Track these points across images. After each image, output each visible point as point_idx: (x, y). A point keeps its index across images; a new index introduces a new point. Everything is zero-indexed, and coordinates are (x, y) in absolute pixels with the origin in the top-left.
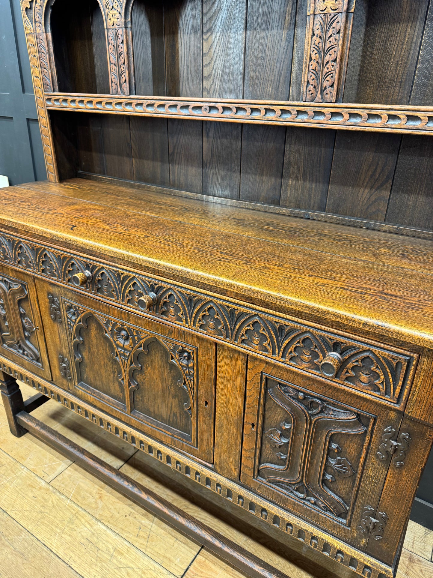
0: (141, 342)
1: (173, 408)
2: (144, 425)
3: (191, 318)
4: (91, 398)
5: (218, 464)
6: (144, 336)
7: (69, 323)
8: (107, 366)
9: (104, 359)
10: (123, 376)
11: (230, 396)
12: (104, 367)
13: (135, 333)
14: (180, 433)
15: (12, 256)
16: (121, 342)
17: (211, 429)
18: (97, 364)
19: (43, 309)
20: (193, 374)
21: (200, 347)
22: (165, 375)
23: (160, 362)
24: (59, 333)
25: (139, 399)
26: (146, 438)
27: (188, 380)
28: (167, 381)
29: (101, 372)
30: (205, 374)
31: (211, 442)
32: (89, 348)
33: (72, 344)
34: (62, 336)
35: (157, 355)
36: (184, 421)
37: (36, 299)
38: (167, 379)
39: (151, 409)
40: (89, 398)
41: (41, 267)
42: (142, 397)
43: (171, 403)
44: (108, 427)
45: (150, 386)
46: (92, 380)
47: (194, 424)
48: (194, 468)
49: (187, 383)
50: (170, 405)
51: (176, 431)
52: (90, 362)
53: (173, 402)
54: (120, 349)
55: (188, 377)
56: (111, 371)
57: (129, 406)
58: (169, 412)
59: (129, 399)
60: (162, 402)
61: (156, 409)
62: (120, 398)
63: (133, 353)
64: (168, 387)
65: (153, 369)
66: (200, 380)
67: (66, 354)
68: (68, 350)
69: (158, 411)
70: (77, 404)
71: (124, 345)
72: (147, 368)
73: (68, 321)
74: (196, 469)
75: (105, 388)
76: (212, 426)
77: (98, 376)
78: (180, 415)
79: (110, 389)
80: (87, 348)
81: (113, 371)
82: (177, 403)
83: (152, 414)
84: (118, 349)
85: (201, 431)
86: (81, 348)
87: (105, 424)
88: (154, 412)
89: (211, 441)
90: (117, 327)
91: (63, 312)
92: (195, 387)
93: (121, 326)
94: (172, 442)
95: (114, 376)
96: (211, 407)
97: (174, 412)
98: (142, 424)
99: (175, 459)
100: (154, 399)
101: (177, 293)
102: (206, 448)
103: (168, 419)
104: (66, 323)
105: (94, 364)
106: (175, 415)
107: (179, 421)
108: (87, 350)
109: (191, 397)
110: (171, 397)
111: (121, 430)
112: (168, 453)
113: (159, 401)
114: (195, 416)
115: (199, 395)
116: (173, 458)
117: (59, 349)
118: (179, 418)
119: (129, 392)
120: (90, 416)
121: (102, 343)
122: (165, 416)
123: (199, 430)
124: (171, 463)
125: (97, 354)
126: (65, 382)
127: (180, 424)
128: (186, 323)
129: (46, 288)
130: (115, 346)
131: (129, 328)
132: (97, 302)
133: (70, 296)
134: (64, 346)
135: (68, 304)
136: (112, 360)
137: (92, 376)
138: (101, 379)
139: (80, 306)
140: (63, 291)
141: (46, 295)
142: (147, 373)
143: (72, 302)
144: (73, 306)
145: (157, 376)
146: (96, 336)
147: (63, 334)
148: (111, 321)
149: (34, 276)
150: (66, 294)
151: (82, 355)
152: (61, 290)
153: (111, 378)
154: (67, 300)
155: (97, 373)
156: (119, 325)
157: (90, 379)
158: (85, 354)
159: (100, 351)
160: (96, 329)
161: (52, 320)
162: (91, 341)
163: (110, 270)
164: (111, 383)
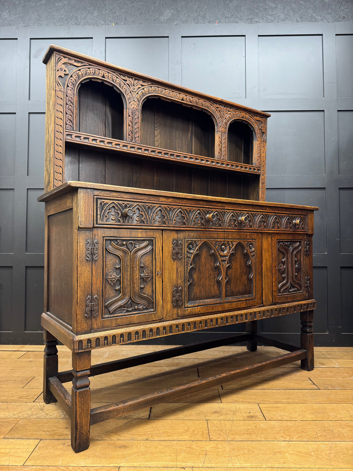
0: (233, 247)
1: (245, 282)
4: (197, 310)
6: (235, 243)
7: (188, 255)
8: (210, 276)
9: (209, 271)
11: (267, 257)
12: (209, 277)
13: (230, 244)
14: (248, 296)
15: (149, 219)
18: (204, 278)
20: (254, 254)
21: (257, 239)
22: (242, 263)
23: (240, 256)
24: (177, 268)
25: (229, 288)
29: (205, 283)
30: (259, 252)
31: (261, 290)
32: (199, 269)
33: (188, 271)
34: (180, 270)
35: (239, 252)
37: (161, 248)
38: (242, 265)
41: (175, 220)
42: (230, 285)
45: (234, 275)
46: (198, 294)
49: (252, 261)
51: (246, 296)
52: (199, 280)
55: (252, 258)
58: (243, 286)
59: (225, 291)
60: (240, 281)
61: (237, 288)
62: (217, 295)
63: (229, 257)
64: (242, 270)
65: (236, 262)
66: (257, 256)
67: (181, 284)
68: (183, 279)
71: (224, 254)
72: (234, 264)
76: (261, 280)
78: (248, 284)
79: (211, 293)
80: (197, 270)
82: (247, 277)
84: (221, 258)
86: (193, 272)
88: (236, 291)
90: (221, 244)
91: (184, 249)
92: (255, 262)
94: (245, 304)
95: (215, 280)
98: (231, 304)
99: (250, 313)
100: (236, 282)
104: (186, 256)
105: (201, 280)
107: (247, 289)
108: (197, 272)
109: (253, 268)
110: (244, 275)
111: (220, 318)
112: (246, 312)
116: (248, 313)
117: (175, 282)
118: (247, 287)
119: (225, 285)
120: (198, 325)
121: (208, 261)
122: (241, 290)
123: (256, 287)
125: (205, 271)
126: (175, 310)
129: (172, 237)
130: (219, 257)
131: (228, 242)
132: (211, 233)
133: (192, 235)
134: (181, 277)
135: (190, 242)
136: (214, 269)
137: (198, 291)
138: (205, 289)
139: (199, 240)
140: (187, 234)
141: (171, 242)
142: (233, 267)
143: (193, 239)
144: (193, 242)
145: (238, 266)
146: (205, 257)
147: (181, 268)
148: (218, 241)
149: (162, 230)
150: (189, 235)
151: (193, 277)
152: (186, 233)
153: (212, 284)
154: (190, 239)
155: (203, 285)
156: (223, 242)
157: (197, 295)
158: (195, 276)
159: (207, 267)
160: (206, 252)
161: (172, 261)
162: (201, 263)
163: (220, 212)
164: (212, 288)
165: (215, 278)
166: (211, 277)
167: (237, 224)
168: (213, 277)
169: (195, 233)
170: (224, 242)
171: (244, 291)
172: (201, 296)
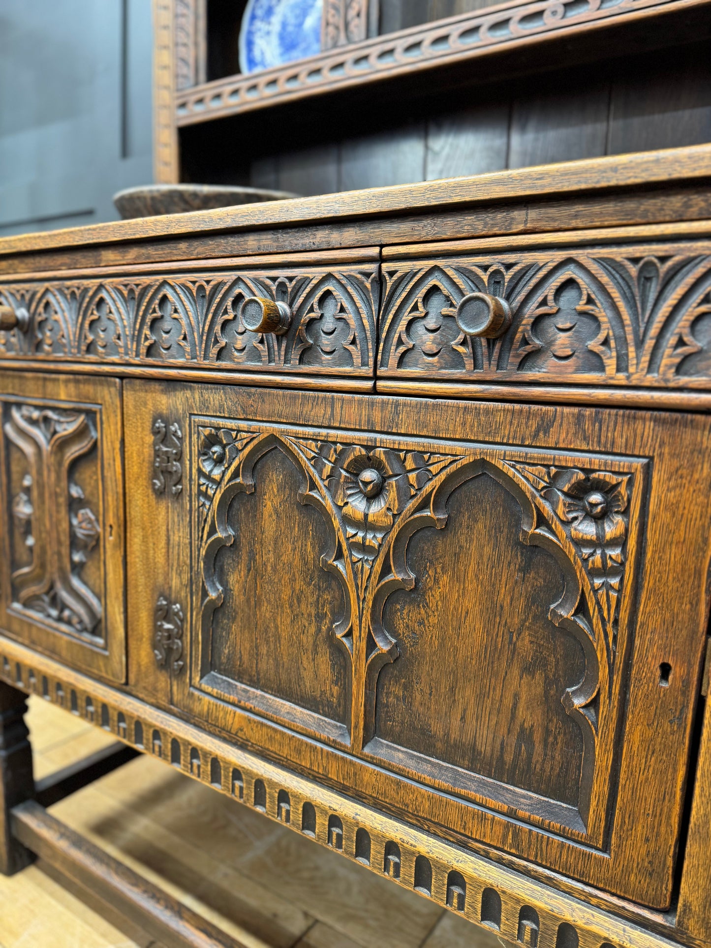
0: (428, 487)
1: (522, 712)
2: (405, 786)
3: (640, 343)
4: (234, 717)
5: (696, 907)
6: (442, 465)
7: (203, 488)
8: (299, 602)
9: (293, 580)
10: (354, 619)
12: (291, 606)
13: (410, 464)
14: (540, 802)
15: (75, 335)
16: (357, 506)
17: (675, 771)
18: (269, 602)
19: (133, 468)
20: (623, 564)
21: (661, 455)
22: (503, 596)
23: (487, 550)
24: (168, 530)
25: (397, 697)
26: (407, 834)
27: (595, 591)
28: (506, 615)
29: (276, 627)
30: (673, 554)
31: (669, 824)
32: (252, 557)
33: (203, 552)
34: (175, 539)
35: (480, 525)
36: (558, 757)
37: (118, 445)
38: (506, 608)
39: (437, 728)
40: (230, 718)
41: (146, 339)
42: (405, 687)
43: (516, 696)
44: (280, 808)
45: (442, 645)
46: (245, 658)
47: (603, 758)
48: (594, 928)
49: (591, 604)
50: (508, 702)
51: (524, 797)
52: (248, 600)
53: (524, 689)
54: (351, 531)
55: (598, 582)
56: (309, 615)
57: (362, 724)
58: (504, 730)
59: (362, 700)
60: (481, 696)
61: (456, 723)
62: (329, 704)
63: (394, 534)
64: (507, 636)
65: (458, 578)
66: (648, 583)
67: (179, 592)
68: (186, 577)
69: (462, 730)
70: (189, 743)
71: (366, 515)
72: (436, 581)
73: (199, 485)
74: (604, 934)
75: (284, 677)
76: (683, 759)
77: (268, 642)
78: (547, 732)
79: (300, 678)
80: (245, 557)
81: (317, 615)
82: (540, 690)
83: (439, 745)
84: (345, 531)
85: (629, 785)
86: (227, 561)
87: (272, 797)
88: (447, 735)
89: (669, 817)
90: (352, 457)
91: (190, 460)
92: (624, 616)
93: (364, 452)
94: (505, 837)
95: (319, 630)
96: (686, 683)
97: (522, 726)
98: (398, 783)
99: (518, 901)
100: (452, 690)
101: (594, 268)
102: (643, 851)
103: (497, 754)
104: (195, 490)
105: (258, 604)
106: (525, 736)
107: (537, 757)
108: (242, 566)
109: (601, 656)
110: (516, 672)
111: (324, 812)
112: (491, 881)
113: (468, 693)
114: (613, 726)
115: (637, 642)
116: (511, 897)
117: (161, 579)
118: (538, 748)
119: (364, 675)
120: (226, 777)
121: (292, 529)
122: (485, 746)
123: (622, 781)
124: (498, 922)
125: (274, 569)
126: (163, 680)
127: (543, 770)
128: (618, 370)
129: (150, 406)
130: (336, 523)
131: (393, 452)
132: (295, 397)
133: (217, 403)
134: (179, 565)
135: (207, 431)
136: (320, 577)
137: (248, 646)
138: (276, 649)
139: (243, 425)
140: (197, 396)
141: (148, 425)
142: (434, 598)
143: (221, 422)
144: (221, 433)
145: (469, 602)
146: (276, 511)
147: (179, 530)
148: (335, 443)
149: (122, 377)
150: (205, 404)
151: (227, 582)
152: (193, 393)
153: (307, 640)
154: (206, 420)
155: (266, 631)
156: (359, 451)
157: (240, 658)
158: (235, 579)
159: (284, 558)
160: (281, 488)
161: (152, 497)
162: (258, 533)
163: (349, 278)
164: (304, 658)
165: (320, 617)
166: (303, 606)
167: (461, 349)
168: (313, 612)
169: (225, 393)
170: (368, 448)
171: (509, 758)
172: (258, 673)
